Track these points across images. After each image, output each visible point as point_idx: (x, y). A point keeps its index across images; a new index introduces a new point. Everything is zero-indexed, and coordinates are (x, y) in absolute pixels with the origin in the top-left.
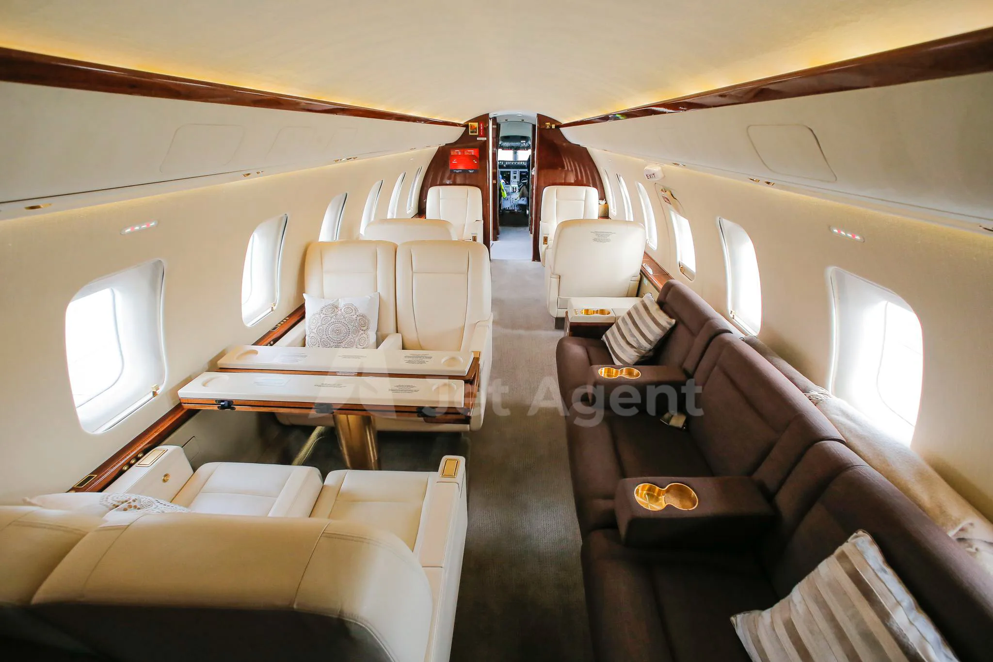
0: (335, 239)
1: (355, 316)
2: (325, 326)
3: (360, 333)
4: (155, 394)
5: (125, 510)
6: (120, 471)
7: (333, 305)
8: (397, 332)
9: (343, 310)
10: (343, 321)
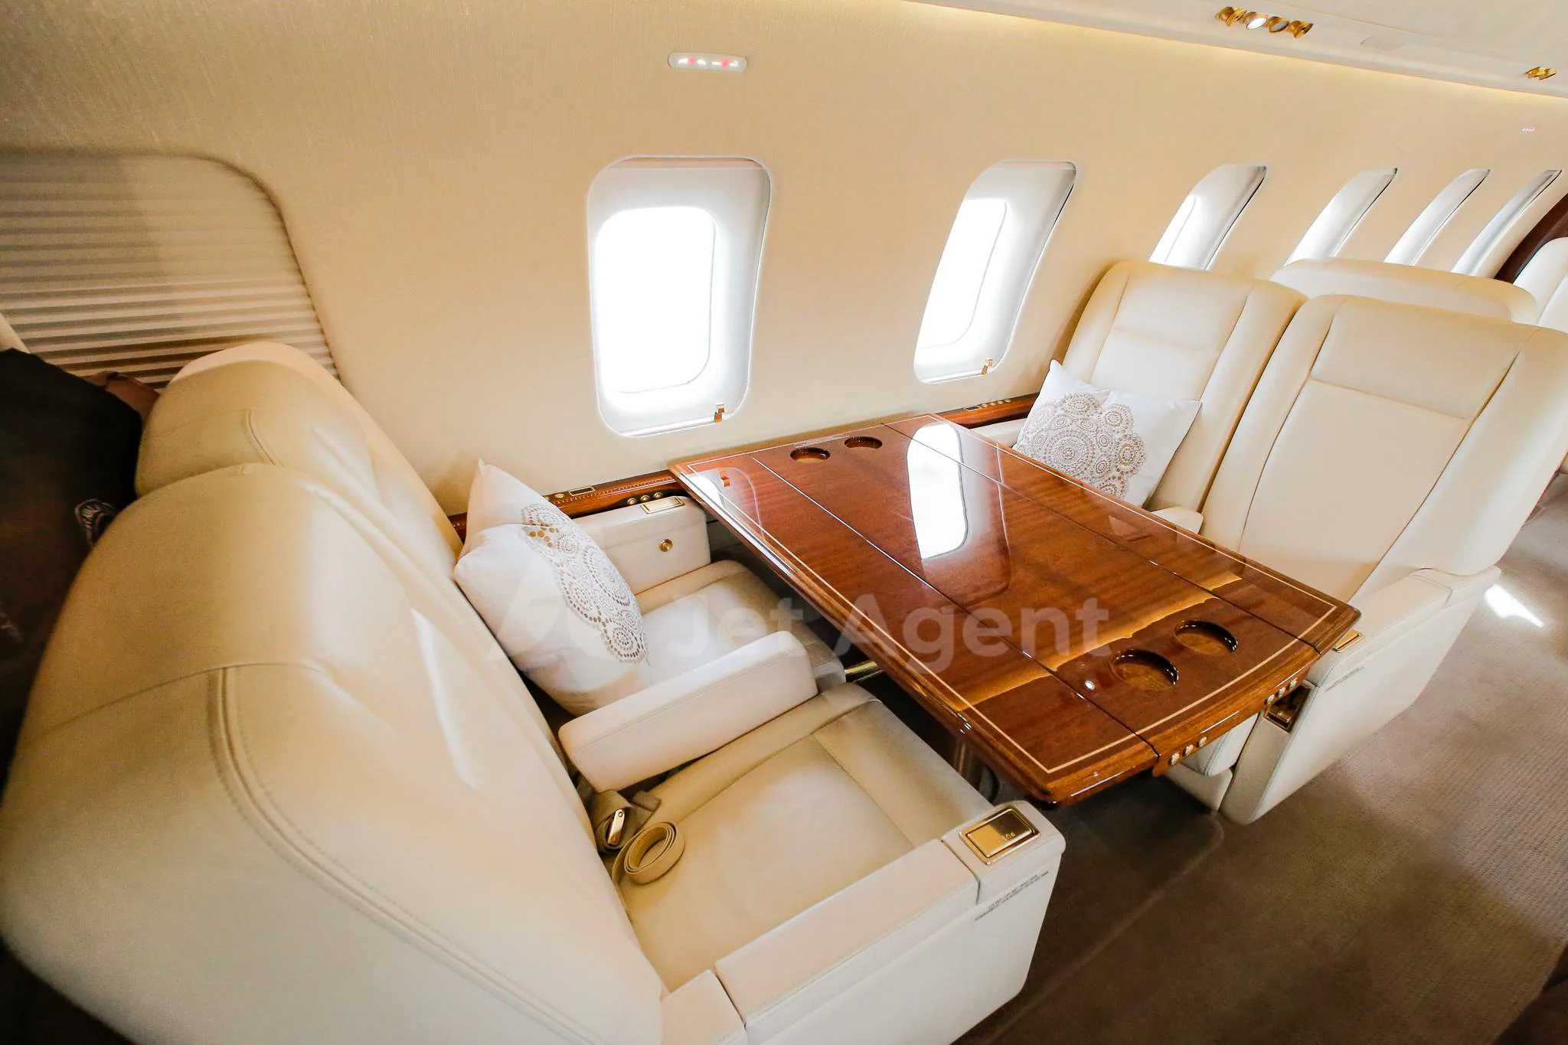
0: (1204, 265)
1: (1120, 435)
2: (1052, 434)
3: (1110, 475)
4: (718, 416)
5: (532, 534)
6: (621, 501)
7: (1091, 398)
8: (1200, 510)
9: (1103, 415)
10: (1091, 435)
